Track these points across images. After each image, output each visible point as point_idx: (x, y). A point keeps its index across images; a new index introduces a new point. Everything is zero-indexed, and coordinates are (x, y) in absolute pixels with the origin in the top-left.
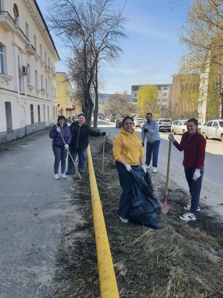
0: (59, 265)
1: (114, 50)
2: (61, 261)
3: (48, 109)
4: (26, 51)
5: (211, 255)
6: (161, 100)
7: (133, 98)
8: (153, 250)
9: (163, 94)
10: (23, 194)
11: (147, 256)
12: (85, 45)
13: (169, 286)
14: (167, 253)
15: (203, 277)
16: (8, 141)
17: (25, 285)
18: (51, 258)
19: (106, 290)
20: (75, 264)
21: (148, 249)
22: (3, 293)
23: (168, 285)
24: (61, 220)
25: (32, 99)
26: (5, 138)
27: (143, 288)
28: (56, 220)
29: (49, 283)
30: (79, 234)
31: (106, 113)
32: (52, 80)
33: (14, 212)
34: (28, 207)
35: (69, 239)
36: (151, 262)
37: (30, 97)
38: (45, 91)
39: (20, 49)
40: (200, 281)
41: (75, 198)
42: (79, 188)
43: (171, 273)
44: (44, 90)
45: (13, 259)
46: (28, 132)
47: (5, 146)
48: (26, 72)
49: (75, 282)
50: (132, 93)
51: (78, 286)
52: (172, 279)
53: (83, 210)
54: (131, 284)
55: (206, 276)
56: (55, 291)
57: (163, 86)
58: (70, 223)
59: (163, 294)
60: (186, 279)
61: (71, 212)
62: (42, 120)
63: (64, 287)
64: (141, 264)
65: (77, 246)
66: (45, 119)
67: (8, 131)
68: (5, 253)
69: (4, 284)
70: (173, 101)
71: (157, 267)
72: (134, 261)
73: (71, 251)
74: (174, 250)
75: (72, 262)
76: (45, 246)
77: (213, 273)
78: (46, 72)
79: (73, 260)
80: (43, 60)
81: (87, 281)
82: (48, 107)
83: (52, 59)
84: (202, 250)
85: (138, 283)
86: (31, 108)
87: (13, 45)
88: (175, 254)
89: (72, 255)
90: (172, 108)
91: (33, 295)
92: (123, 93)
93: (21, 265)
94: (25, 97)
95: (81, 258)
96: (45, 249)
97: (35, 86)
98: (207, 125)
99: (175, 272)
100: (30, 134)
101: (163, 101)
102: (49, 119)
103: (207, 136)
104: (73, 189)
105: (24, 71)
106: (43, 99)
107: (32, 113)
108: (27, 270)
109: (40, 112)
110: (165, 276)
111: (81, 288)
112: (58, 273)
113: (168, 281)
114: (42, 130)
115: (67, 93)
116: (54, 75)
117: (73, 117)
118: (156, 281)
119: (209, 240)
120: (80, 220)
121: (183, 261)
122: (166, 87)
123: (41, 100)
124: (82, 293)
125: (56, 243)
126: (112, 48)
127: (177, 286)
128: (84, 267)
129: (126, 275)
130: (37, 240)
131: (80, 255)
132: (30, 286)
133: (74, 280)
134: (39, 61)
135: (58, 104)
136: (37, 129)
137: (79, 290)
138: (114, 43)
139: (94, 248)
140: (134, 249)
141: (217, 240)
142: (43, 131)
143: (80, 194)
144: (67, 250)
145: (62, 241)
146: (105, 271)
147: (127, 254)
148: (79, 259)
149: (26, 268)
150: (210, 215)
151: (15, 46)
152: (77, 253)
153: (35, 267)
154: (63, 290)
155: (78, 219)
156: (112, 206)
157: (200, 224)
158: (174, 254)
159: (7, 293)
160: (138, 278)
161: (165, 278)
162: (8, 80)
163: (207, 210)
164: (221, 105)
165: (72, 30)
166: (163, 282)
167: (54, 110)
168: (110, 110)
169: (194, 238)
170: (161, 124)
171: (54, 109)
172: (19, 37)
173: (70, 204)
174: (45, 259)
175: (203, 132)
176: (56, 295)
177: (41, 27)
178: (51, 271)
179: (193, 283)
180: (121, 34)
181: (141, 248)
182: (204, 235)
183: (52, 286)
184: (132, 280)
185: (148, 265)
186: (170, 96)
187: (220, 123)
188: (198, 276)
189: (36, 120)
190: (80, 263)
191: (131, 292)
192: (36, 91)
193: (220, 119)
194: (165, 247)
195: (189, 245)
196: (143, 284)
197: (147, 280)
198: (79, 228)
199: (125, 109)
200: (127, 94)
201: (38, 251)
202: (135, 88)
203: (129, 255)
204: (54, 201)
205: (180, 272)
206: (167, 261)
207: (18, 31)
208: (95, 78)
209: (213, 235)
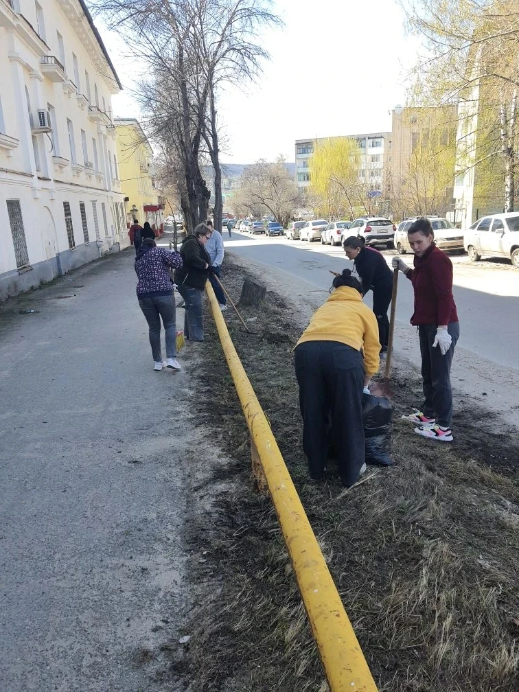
0: (190, 550)
1: (249, 57)
2: (193, 543)
3: (104, 209)
4: (43, 73)
5: (505, 514)
6: (367, 173)
7: (301, 170)
8: (383, 510)
9: (369, 158)
10: (85, 410)
11: (371, 522)
12: (181, 49)
13: (425, 578)
14: (413, 514)
15: (491, 557)
16: (22, 292)
17: (128, 594)
18: (171, 538)
19: (312, 586)
20: (224, 546)
21: (371, 507)
22: (86, 611)
23: (422, 577)
24: (177, 460)
25: (66, 190)
26: (16, 285)
27: (370, 586)
28: (167, 459)
29: (176, 587)
30: (221, 487)
31: (237, 212)
32: (107, 140)
33: (74, 449)
34: (100, 437)
35: (202, 497)
36: (381, 534)
37: (62, 185)
38: (94, 168)
39: (28, 68)
40: (487, 565)
41: (200, 412)
42: (204, 389)
43: (426, 553)
44: (91, 165)
45: (92, 545)
46: (65, 269)
47: (18, 303)
48: (47, 126)
49: (230, 580)
50: (297, 159)
51: (237, 589)
52: (428, 565)
53: (221, 436)
54: (344, 578)
55: (498, 555)
56: (192, 602)
57: (369, 138)
58: (199, 464)
59: (414, 595)
60: (456, 564)
61: (196, 442)
62: (92, 238)
63: (211, 592)
64: (359, 540)
65: (221, 510)
66: (98, 236)
67: (20, 269)
68: (72, 535)
69: (85, 595)
70: (395, 172)
71: (394, 542)
72: (344, 533)
73: (212, 521)
74: (425, 507)
75: (216, 543)
76: (154, 515)
77: (512, 548)
78: (92, 119)
79: (219, 538)
80: (83, 91)
81: (254, 578)
82: (103, 204)
83: (103, 88)
84: (486, 504)
85: (358, 576)
86: (65, 210)
87: (11, 60)
88: (430, 515)
89: (215, 529)
90: (395, 190)
91: (149, 611)
92: (276, 162)
93: (112, 555)
94: (51, 185)
95: (234, 535)
96: (156, 521)
97: (69, 158)
98: (479, 229)
99: (433, 549)
100: (70, 273)
101: (372, 174)
102: (107, 234)
103: (479, 254)
104: (191, 393)
105: (42, 123)
106: (90, 188)
107: (69, 223)
108: (127, 564)
109: (85, 219)
110: (413, 559)
111: (244, 593)
112: (192, 566)
113: (420, 569)
114: (94, 261)
115: (144, 168)
116: (112, 128)
117: (162, 225)
118: (396, 571)
119: (500, 482)
120: (219, 456)
121: (448, 529)
122: (377, 140)
123: (86, 189)
124: (248, 602)
125: (177, 507)
126: (245, 51)
127: (439, 577)
128: (243, 550)
129: (332, 561)
130: (135, 504)
131: (232, 527)
132: (139, 594)
133: (227, 577)
134: (73, 95)
135: (125, 196)
136: (82, 259)
137: (240, 596)
138: (248, 38)
139: (259, 512)
140: (342, 510)
141: (516, 482)
142: (98, 264)
143: (210, 403)
144: (201, 519)
145: (188, 502)
146: (305, 551)
147: (328, 520)
148: (230, 535)
149: (122, 561)
150: (497, 431)
151: (17, 63)
152: (224, 524)
153: (142, 557)
154: (209, 597)
155: (215, 456)
156: (284, 424)
157: (477, 451)
158: (427, 515)
159: (96, 612)
160: (357, 566)
161: (413, 563)
162: (8, 147)
163: (490, 420)
164: (508, 177)
165: (146, 11)
166: (411, 572)
167: (117, 211)
168: (248, 204)
169: (466, 481)
170: (369, 231)
171: (117, 209)
172: (23, 40)
173: (189, 425)
174: (160, 540)
175: (469, 246)
176: (196, 609)
177: (73, 10)
178: (176, 563)
179: (471, 571)
180: (265, 15)
181: (357, 506)
182: (487, 473)
183: (184, 592)
184: (346, 570)
185: (375, 539)
186: (387, 161)
187: (510, 221)
188: (481, 557)
189: (79, 239)
190: (234, 544)
191: (346, 595)
192: (73, 168)
193: (506, 210)
194: (407, 502)
195: (456, 495)
196: (370, 578)
197: (377, 569)
198: (220, 474)
199: (282, 199)
200: (286, 162)
201: (141, 526)
202: (304, 147)
203: (332, 522)
204: (156, 420)
205: (445, 550)
206: (413, 531)
207: (19, 23)
208: (210, 128)
209: (506, 474)
